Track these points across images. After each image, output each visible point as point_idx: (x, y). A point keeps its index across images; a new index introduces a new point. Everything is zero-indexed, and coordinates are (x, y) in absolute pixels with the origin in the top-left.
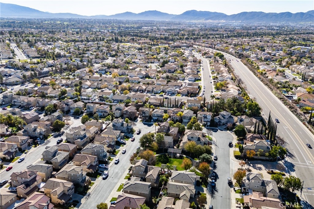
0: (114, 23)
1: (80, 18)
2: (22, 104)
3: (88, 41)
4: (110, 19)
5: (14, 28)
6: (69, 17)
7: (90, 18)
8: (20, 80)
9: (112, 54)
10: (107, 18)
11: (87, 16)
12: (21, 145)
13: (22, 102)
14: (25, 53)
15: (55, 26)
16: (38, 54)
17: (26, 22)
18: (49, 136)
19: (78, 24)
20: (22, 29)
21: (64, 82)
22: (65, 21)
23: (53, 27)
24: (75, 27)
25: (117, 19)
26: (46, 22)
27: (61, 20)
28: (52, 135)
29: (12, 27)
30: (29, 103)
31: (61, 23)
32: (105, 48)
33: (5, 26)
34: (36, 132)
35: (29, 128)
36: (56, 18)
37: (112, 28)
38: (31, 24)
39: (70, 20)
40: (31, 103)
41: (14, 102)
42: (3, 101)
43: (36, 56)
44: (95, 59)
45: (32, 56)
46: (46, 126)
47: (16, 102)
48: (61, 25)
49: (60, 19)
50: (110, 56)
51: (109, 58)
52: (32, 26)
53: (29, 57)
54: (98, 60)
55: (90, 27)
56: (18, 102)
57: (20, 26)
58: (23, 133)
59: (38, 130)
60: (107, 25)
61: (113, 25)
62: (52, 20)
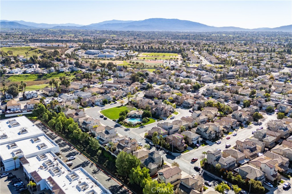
0: (279, 35)
1: (243, 31)
2: (221, 96)
3: (259, 52)
4: (275, 32)
5: (189, 40)
6: (233, 30)
7: (252, 31)
8: (213, 79)
9: (288, 65)
10: (271, 31)
11: (250, 29)
12: (233, 124)
13: (222, 95)
14: (207, 60)
15: (222, 38)
16: (219, 61)
17: (198, 35)
18: (250, 123)
19: (243, 36)
20: (195, 41)
21: (249, 84)
22: (229, 34)
23: (221, 39)
24: (241, 39)
25: (283, 31)
26: (214, 35)
27: (226, 33)
28: (253, 123)
29: (188, 39)
30: (227, 97)
31: (226, 36)
32: (278, 59)
33: (183, 38)
34: (242, 118)
35: (236, 114)
36: (221, 31)
37: (279, 40)
38: (202, 37)
39: (234, 33)
40: (228, 97)
41: (215, 94)
42: (207, 93)
43: (217, 62)
44: (272, 68)
45: (214, 62)
46: (248, 115)
47: (216, 95)
48: (227, 37)
49: (224, 32)
50: (286, 66)
51: (285, 68)
52: (203, 38)
53: (211, 63)
54: (274, 69)
55: (255, 39)
56: (218, 94)
57: (194, 38)
58: (232, 117)
59: (243, 117)
60: (273, 38)
61: (279, 37)
62: (218, 33)
